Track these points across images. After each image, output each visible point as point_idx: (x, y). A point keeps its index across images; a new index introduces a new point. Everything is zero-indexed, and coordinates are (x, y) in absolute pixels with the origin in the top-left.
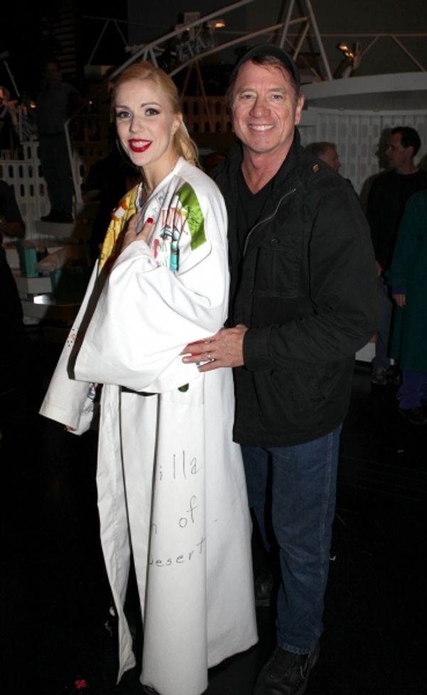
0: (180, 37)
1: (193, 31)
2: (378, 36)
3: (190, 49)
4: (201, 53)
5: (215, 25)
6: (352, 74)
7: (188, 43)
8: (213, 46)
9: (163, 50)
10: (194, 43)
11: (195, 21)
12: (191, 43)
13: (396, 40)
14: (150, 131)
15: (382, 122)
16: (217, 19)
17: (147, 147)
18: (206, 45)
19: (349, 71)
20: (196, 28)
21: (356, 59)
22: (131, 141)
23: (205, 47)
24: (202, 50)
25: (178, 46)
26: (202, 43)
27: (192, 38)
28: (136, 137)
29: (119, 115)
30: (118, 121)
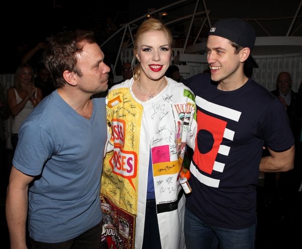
2: (248, 19)
9: (137, 26)
13: (257, 21)
29: (145, 50)
30: (143, 53)
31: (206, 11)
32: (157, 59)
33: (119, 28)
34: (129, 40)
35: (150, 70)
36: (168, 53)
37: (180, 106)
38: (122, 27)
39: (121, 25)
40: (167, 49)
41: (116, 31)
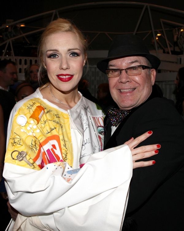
0: (4, 29)
1: (10, 27)
2: (99, 32)
8: (19, 34)
10: (10, 33)
16: (21, 23)
18: (16, 34)
25: (3, 33)
29: (50, 56)
30: (49, 60)
32: (65, 66)
36: (79, 59)
40: (78, 55)
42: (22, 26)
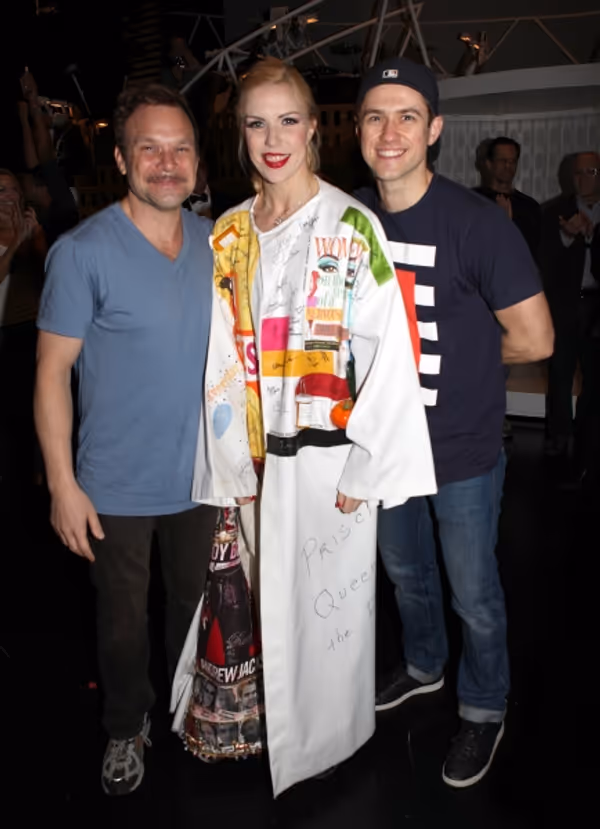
0: (266, 37)
1: (281, 29)
2: (517, 20)
3: (279, 50)
4: (291, 55)
5: (305, 21)
6: (478, 71)
7: (276, 44)
8: (304, 46)
9: (248, 53)
10: (282, 44)
11: (282, 16)
12: (280, 44)
13: (541, 24)
14: (288, 143)
15: (506, 128)
16: (307, 13)
17: (284, 162)
18: (296, 45)
19: (472, 67)
20: (284, 25)
21: (481, 53)
22: (265, 156)
23: (295, 47)
24: (293, 51)
25: (264, 48)
26: (292, 43)
27: (280, 37)
28: (273, 151)
29: (251, 126)
30: (249, 131)
31: (412, 7)
33: (204, 61)
34: (230, 89)
35: (265, 166)
37: (327, 241)
38: (210, 59)
39: (208, 54)
40: (296, 121)
41: (196, 72)
42: (310, 21)
